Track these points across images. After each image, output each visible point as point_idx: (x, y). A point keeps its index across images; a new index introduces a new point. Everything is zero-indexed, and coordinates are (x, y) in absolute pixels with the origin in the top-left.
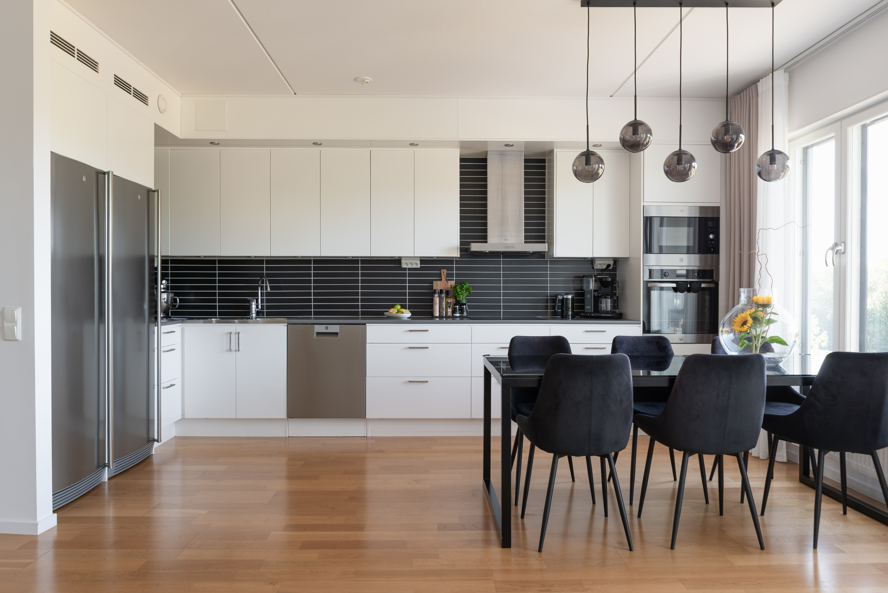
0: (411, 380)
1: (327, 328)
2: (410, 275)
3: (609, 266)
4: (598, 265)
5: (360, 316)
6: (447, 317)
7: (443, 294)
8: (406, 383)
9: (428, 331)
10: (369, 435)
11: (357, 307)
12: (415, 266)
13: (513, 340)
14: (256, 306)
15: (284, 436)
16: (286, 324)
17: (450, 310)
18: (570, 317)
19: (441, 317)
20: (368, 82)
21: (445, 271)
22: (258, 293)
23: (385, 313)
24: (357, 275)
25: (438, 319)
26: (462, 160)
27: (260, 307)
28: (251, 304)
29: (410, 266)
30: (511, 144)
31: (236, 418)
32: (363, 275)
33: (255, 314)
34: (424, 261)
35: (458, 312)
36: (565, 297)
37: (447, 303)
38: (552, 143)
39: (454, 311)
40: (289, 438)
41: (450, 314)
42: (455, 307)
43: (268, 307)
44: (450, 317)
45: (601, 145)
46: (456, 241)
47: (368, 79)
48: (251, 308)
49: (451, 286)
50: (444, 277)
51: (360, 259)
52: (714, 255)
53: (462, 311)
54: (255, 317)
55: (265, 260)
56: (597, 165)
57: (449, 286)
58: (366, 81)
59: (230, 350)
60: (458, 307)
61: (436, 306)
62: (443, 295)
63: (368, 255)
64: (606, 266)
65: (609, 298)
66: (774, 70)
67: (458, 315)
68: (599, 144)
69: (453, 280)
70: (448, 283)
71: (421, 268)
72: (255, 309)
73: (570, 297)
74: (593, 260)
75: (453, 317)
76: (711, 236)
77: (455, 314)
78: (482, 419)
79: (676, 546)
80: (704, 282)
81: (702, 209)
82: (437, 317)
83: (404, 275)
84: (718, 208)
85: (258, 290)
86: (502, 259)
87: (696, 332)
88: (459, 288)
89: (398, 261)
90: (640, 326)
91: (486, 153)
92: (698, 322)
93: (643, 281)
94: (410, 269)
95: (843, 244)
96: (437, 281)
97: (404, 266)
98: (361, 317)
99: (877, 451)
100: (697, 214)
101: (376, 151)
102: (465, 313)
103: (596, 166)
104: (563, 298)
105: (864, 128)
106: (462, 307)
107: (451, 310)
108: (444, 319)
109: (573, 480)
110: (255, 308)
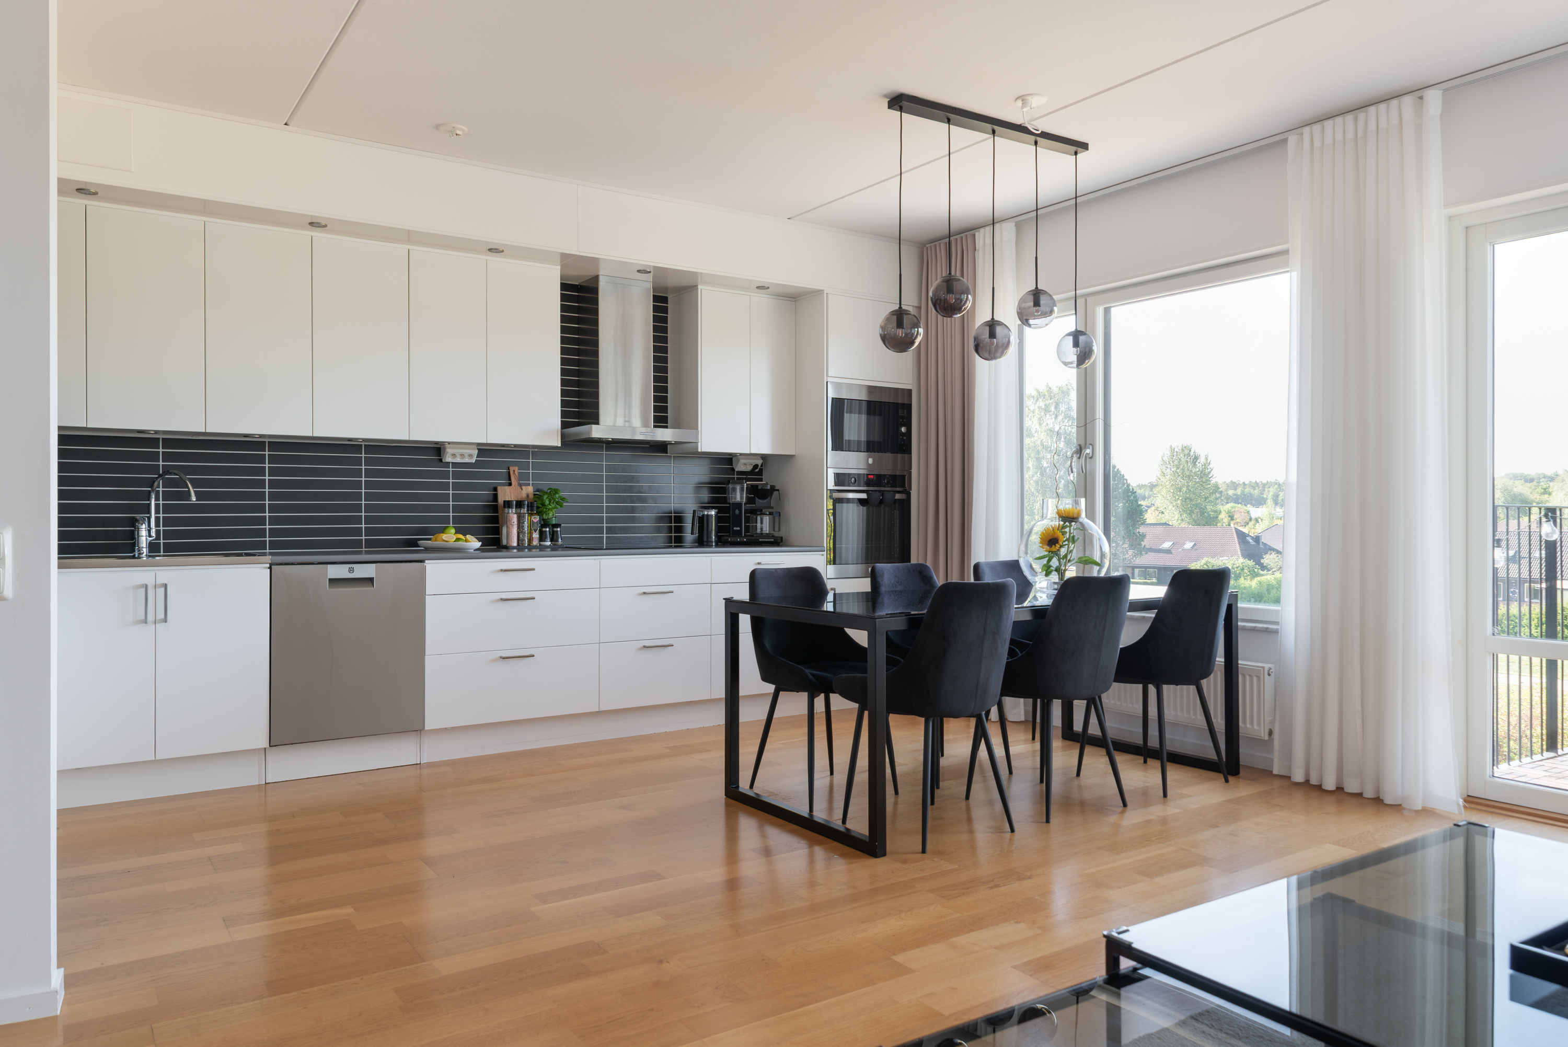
0: (504, 655)
1: (351, 570)
2: (456, 475)
3: (756, 466)
4: (741, 466)
5: (364, 549)
6: (530, 547)
7: (524, 508)
8: (495, 660)
9: (533, 569)
10: (424, 761)
11: (358, 532)
12: (467, 460)
13: (753, 574)
14: (147, 531)
15: (257, 784)
16: (268, 565)
17: (536, 535)
18: (714, 544)
19: (520, 547)
20: (459, 135)
21: (516, 469)
22: (149, 505)
23: (420, 542)
24: (358, 473)
25: (515, 551)
26: (564, 286)
27: (153, 534)
28: (138, 529)
29: (458, 460)
30: (649, 270)
31: (155, 760)
32: (369, 473)
33: (146, 548)
34: (485, 450)
35: (549, 540)
36: (706, 513)
37: (531, 524)
38: (694, 275)
39: (542, 538)
40: (267, 785)
41: (535, 542)
42: (544, 529)
43: (167, 535)
44: (535, 547)
45: (768, 288)
46: (556, 420)
47: (462, 129)
48: (138, 537)
49: (528, 496)
50: (515, 479)
51: (363, 444)
52: (906, 455)
53: (553, 538)
54: (146, 555)
55: (162, 439)
56: (916, 329)
57: (524, 495)
58: (458, 132)
59: (145, 621)
60: (548, 529)
61: (512, 529)
62: (524, 510)
63: (405, 437)
64: (752, 467)
65: (767, 514)
66: (995, 222)
67: (548, 543)
68: (767, 286)
69: (528, 485)
70: (522, 489)
71: (477, 464)
72: (146, 539)
73: (713, 513)
74: (732, 458)
75: (542, 548)
76: (903, 429)
77: (544, 542)
78: (723, 698)
79: (1052, 819)
80: (899, 492)
81: (871, 389)
82: (514, 548)
83: (446, 475)
84: (910, 391)
85: (149, 499)
86: (604, 453)
87: (864, 561)
88: (547, 498)
89: (437, 449)
90: (823, 555)
91: (596, 278)
92: (867, 548)
93: (827, 490)
94: (455, 465)
95: (1091, 447)
96: (504, 487)
97: (448, 459)
98: (365, 551)
99: (1201, 681)
100: (863, 396)
101: (418, 252)
102: (560, 540)
103: (915, 331)
104: (703, 515)
105: (1107, 311)
106: (555, 529)
107: (538, 536)
108: (526, 550)
109: (832, 773)
110: (146, 536)
